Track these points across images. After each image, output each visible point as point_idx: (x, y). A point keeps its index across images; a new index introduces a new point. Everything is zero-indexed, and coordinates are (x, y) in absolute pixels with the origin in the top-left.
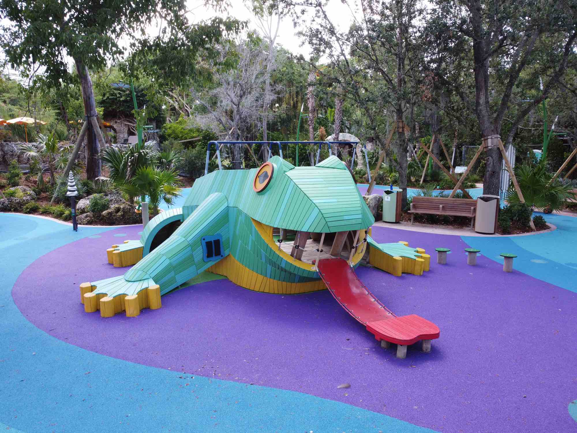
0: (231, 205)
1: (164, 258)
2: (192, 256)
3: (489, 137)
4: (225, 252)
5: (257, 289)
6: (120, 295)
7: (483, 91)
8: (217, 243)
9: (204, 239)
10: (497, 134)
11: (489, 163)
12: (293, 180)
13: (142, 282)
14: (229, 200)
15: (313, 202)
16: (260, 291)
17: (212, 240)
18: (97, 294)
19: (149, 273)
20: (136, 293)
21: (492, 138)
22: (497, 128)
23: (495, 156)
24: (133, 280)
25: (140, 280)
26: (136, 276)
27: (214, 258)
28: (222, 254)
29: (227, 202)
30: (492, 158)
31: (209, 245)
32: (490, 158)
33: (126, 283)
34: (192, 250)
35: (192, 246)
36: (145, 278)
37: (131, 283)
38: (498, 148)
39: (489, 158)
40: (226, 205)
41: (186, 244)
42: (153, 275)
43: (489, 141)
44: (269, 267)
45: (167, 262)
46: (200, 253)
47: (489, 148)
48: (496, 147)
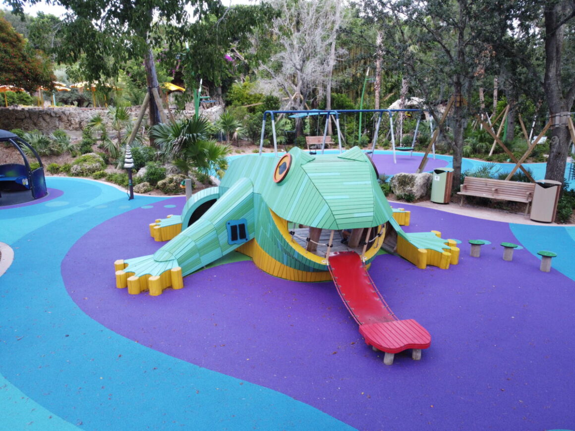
0: (256, 192)
1: (190, 240)
2: (217, 239)
3: (557, 114)
4: (250, 236)
5: (275, 274)
6: (146, 274)
7: (555, 62)
8: (242, 227)
9: (229, 224)
10: (568, 111)
11: (554, 143)
12: (308, 174)
13: (168, 262)
14: (255, 186)
15: (323, 198)
16: (279, 276)
17: (237, 224)
18: (126, 273)
19: (174, 254)
20: (159, 274)
21: (560, 116)
22: (567, 104)
23: (562, 135)
24: (160, 261)
25: (166, 261)
26: (163, 257)
27: (239, 240)
28: (247, 237)
29: (252, 189)
30: (559, 137)
31: (234, 229)
32: (556, 137)
33: (154, 262)
34: (218, 234)
35: (217, 229)
36: (170, 259)
37: (157, 263)
38: (567, 127)
39: (554, 138)
40: (251, 191)
41: (212, 227)
42: (178, 257)
43: (557, 118)
44: (285, 256)
45: (193, 244)
46: (225, 236)
47: (557, 126)
48: (564, 126)
